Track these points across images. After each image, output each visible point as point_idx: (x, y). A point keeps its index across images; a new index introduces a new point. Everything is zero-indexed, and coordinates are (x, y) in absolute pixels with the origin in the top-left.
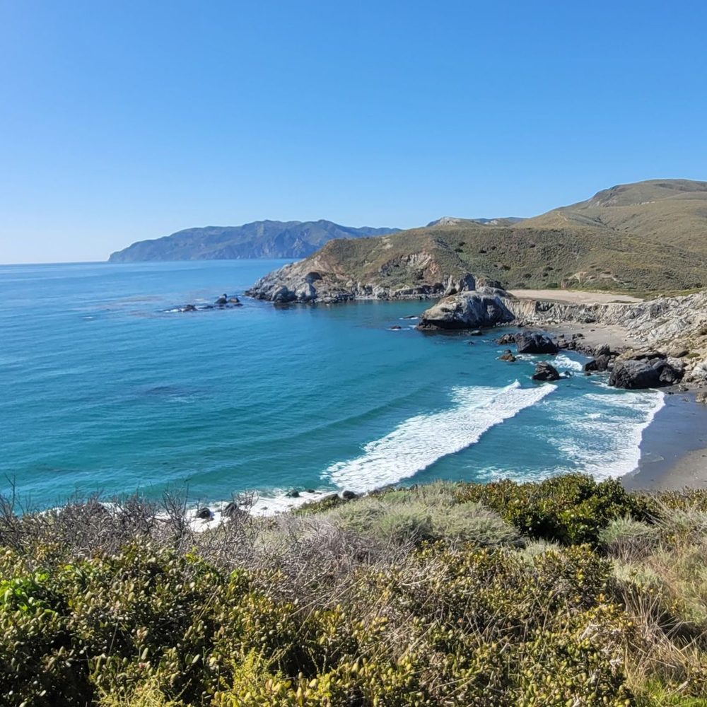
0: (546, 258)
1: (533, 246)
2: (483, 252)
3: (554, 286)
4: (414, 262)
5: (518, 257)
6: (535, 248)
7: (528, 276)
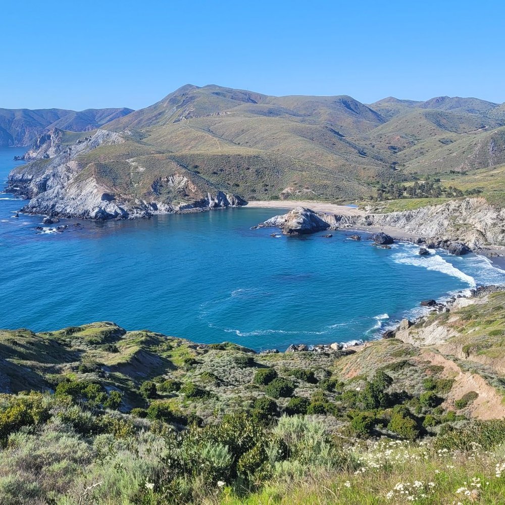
0: (260, 177)
1: (249, 169)
2: (215, 173)
3: (276, 198)
4: (173, 182)
5: (241, 177)
6: (250, 170)
7: (254, 191)
